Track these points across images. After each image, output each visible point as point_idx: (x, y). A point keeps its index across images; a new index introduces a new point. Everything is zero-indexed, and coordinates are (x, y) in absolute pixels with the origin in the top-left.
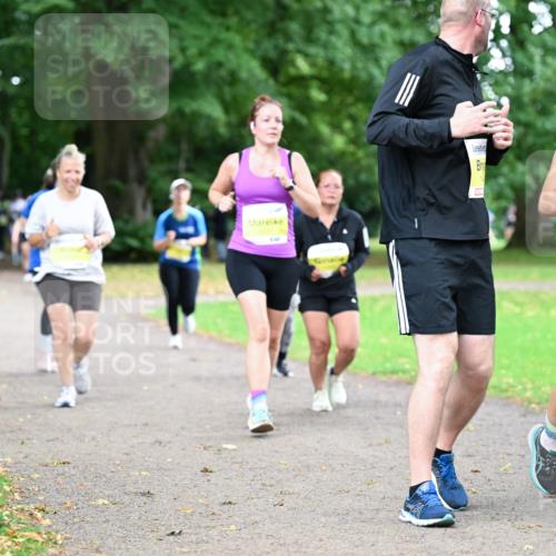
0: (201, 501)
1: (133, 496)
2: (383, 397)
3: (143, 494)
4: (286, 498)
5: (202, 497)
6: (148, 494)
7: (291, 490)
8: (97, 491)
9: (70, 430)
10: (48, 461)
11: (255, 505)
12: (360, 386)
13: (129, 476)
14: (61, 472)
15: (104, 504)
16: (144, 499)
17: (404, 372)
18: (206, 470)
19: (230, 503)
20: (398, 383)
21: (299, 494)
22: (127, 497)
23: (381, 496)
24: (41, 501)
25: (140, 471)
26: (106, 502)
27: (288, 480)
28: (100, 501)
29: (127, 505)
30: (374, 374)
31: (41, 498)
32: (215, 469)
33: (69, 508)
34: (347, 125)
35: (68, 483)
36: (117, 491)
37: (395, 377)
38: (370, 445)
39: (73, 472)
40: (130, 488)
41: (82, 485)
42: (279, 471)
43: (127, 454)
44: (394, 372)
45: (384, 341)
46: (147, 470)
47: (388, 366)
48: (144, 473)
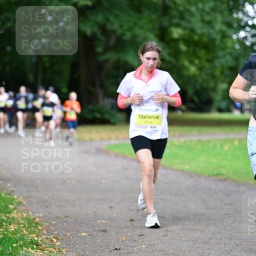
0: (129, 234)
1: (98, 232)
2: (213, 187)
3: (103, 231)
4: (169, 233)
5: (130, 232)
6: (105, 231)
7: (171, 229)
8: (81, 229)
9: (68, 201)
10: (59, 215)
11: (154, 236)
12: (203, 181)
13: (96, 222)
14: (65, 220)
15: (84, 236)
16: (103, 233)
17: (223, 174)
18: (132, 220)
19: (142, 235)
20: (221, 180)
21: (174, 231)
22: (95, 233)
23: (212, 232)
24: (56, 234)
25: (101, 220)
26: (85, 234)
27: (169, 225)
28: (83, 234)
29: (96, 236)
30: (209, 176)
31: (56, 233)
32: (135, 219)
33: (68, 237)
34: (196, 61)
35: (68, 226)
36: (90, 230)
37: (219, 177)
38: (207, 209)
39: (70, 221)
40: (97, 228)
41: (74, 226)
42: (165, 220)
43: (95, 213)
44: (218, 175)
45: (214, 160)
46: (104, 220)
47: (216, 172)
48: (103, 221)
